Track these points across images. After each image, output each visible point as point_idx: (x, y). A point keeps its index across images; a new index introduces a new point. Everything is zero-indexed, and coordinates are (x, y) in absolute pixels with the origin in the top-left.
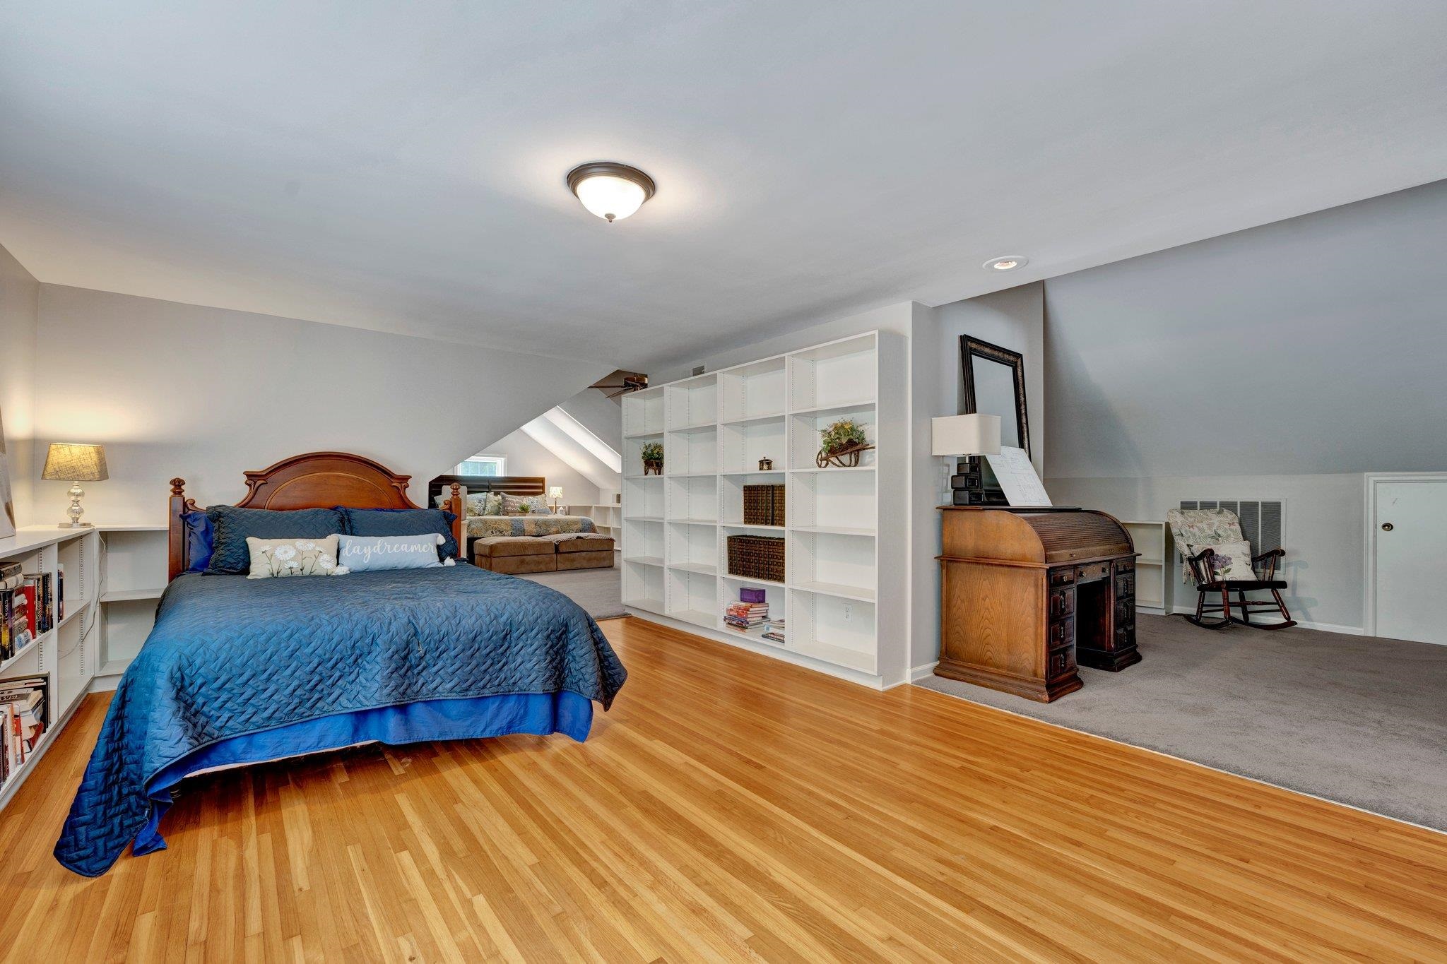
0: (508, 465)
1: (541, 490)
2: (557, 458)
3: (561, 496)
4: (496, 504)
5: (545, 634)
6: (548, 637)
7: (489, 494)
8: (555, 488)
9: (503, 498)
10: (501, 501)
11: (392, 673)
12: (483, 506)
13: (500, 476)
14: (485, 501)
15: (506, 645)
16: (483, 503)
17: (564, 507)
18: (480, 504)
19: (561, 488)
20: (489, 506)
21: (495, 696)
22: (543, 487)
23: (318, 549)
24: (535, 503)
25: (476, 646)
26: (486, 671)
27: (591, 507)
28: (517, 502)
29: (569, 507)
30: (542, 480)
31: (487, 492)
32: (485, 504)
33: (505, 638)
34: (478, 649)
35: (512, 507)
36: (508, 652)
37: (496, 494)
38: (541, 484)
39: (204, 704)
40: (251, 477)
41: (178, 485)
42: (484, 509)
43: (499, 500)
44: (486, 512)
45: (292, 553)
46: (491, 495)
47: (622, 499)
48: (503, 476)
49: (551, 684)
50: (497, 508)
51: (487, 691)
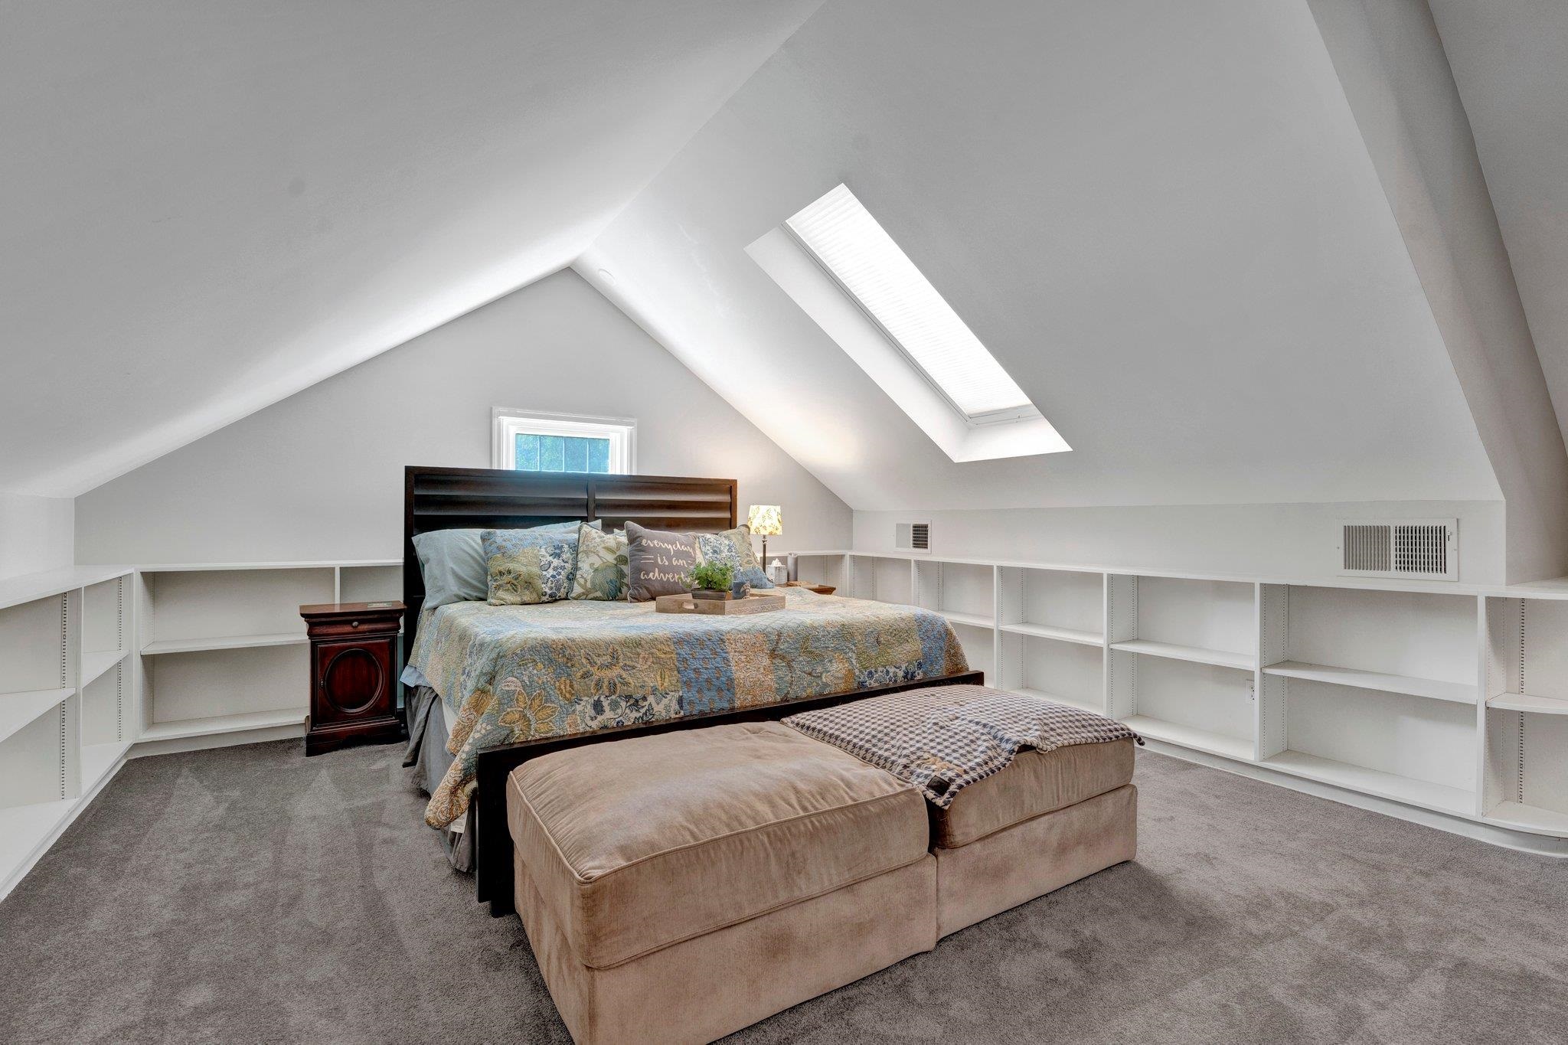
0: (640, 446)
1: (727, 515)
2: (758, 431)
3: (779, 532)
4: (610, 558)
7: (586, 528)
8: (763, 508)
9: (633, 539)
10: (625, 551)
12: (568, 566)
13: (618, 473)
14: (575, 548)
16: (567, 555)
17: (783, 560)
18: (556, 562)
19: (778, 509)
20: (586, 567)
22: (731, 507)
24: (725, 553)
27: (842, 556)
28: (679, 554)
29: (796, 560)
30: (729, 487)
31: (584, 519)
32: (576, 561)
35: (663, 570)
37: (609, 526)
38: (726, 498)
42: (571, 578)
43: (619, 544)
44: (577, 590)
46: (593, 531)
47: (933, 537)
48: (626, 473)
50: (611, 575)
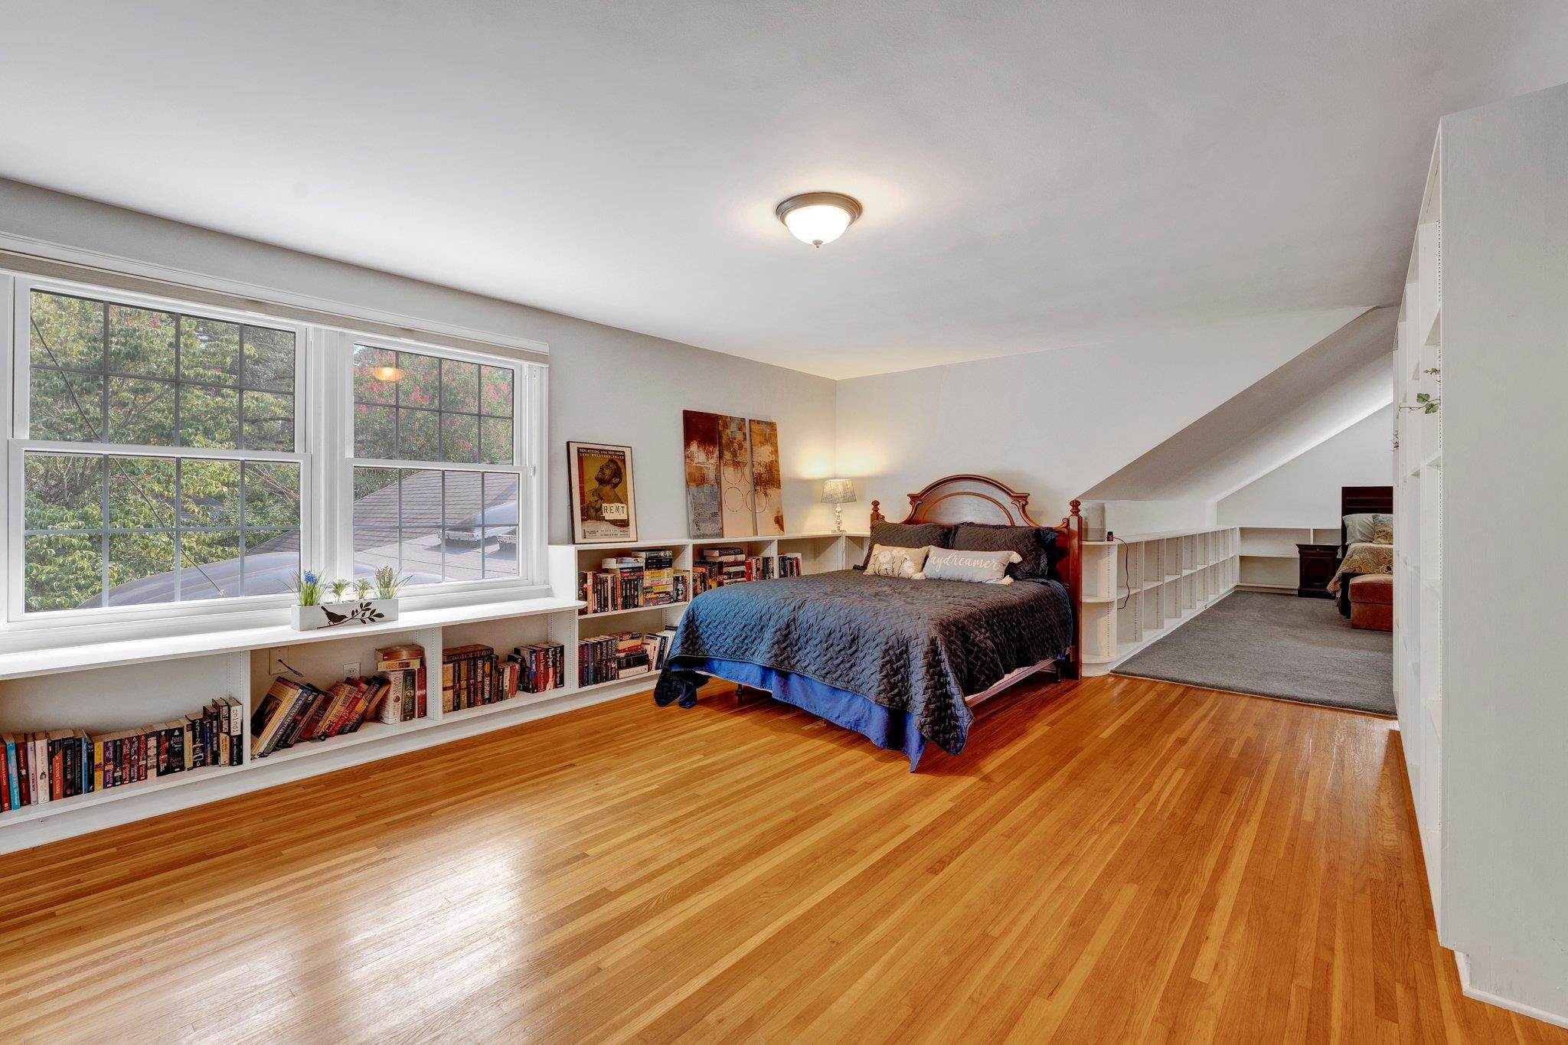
5: (884, 648)
6: (887, 651)
11: (774, 644)
15: (854, 648)
21: (846, 690)
23: (905, 556)
25: (830, 642)
26: (838, 665)
33: (853, 640)
34: (832, 645)
36: (856, 655)
39: (702, 633)
40: (913, 498)
41: (876, 504)
45: (888, 557)
49: (884, 698)
51: (839, 684)
